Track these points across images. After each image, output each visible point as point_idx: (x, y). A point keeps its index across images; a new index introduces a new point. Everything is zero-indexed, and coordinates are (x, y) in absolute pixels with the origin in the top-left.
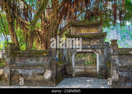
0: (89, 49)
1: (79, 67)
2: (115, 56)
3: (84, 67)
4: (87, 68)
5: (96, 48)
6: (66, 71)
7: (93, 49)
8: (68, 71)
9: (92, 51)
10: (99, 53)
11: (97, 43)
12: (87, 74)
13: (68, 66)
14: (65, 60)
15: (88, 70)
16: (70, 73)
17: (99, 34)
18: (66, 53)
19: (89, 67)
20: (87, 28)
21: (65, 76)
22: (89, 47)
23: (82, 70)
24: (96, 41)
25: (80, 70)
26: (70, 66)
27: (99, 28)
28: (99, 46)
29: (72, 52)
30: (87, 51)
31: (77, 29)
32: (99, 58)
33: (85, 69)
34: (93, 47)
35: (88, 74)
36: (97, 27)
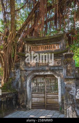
0: (47, 71)
1: (37, 95)
2: (71, 82)
3: (44, 95)
4: (47, 96)
5: (56, 70)
6: (18, 100)
7: (53, 71)
8: (21, 101)
9: (51, 74)
10: (60, 77)
11: (58, 63)
12: (47, 106)
13: (21, 94)
14: (18, 86)
15: (49, 100)
16: (23, 104)
17: (61, 51)
18: (19, 78)
19: (50, 95)
20: (45, 44)
21: (17, 107)
22: (47, 68)
23: (41, 99)
24: (56, 60)
25: (38, 99)
26: (23, 94)
27: (61, 43)
28: (60, 66)
29: (26, 75)
30: (45, 74)
31: (34, 47)
32: (61, 83)
33: (44, 98)
34: (52, 68)
35: (49, 105)
36: (58, 42)
